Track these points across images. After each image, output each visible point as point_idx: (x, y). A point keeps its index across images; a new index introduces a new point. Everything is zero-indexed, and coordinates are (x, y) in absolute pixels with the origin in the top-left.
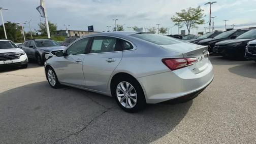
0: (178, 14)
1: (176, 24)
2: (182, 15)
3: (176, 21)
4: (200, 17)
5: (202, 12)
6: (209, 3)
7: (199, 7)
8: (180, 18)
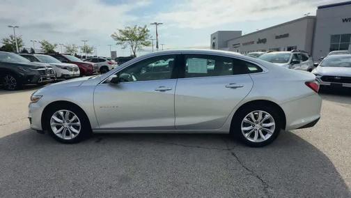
0: (120, 31)
1: (118, 44)
2: (126, 33)
3: (119, 39)
4: (147, 38)
5: (148, 33)
6: (156, 23)
7: (146, 26)
8: (123, 36)
